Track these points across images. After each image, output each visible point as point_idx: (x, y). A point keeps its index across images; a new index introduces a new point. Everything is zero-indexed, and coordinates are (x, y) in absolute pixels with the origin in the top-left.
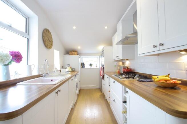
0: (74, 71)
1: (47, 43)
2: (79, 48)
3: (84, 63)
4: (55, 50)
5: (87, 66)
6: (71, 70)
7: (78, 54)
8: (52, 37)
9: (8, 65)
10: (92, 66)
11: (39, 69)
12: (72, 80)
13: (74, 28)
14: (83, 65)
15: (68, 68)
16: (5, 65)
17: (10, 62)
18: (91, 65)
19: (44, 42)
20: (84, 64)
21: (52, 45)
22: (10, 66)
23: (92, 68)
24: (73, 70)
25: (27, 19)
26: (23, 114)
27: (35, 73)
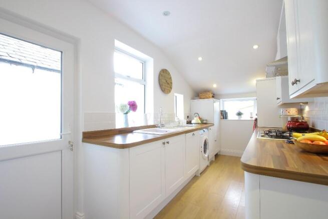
0: (205, 124)
1: (163, 87)
2: (215, 86)
3: (225, 111)
4: (175, 94)
5: (232, 116)
6: (200, 122)
7: (213, 97)
8: (171, 78)
9: (127, 113)
10: (242, 116)
11: (155, 118)
12: (193, 134)
13: (200, 59)
14: (224, 115)
15: (195, 118)
16: (125, 114)
17: (129, 111)
18: (239, 114)
19: (161, 85)
20: (226, 113)
21: (171, 88)
22: (128, 114)
23: (242, 119)
24: (204, 122)
25: (144, 63)
26: (130, 148)
27: (151, 123)
